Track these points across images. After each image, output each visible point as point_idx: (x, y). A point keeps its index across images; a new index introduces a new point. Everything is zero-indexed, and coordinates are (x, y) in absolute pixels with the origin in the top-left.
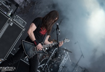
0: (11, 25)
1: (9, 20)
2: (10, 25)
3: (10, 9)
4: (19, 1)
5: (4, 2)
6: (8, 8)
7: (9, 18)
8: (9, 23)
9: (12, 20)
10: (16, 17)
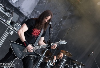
0: (12, 34)
1: (9, 29)
2: (10, 33)
3: (9, 17)
4: (27, 13)
5: (2, 9)
6: (7, 15)
7: (9, 26)
8: (8, 31)
9: (12, 29)
10: (17, 25)
